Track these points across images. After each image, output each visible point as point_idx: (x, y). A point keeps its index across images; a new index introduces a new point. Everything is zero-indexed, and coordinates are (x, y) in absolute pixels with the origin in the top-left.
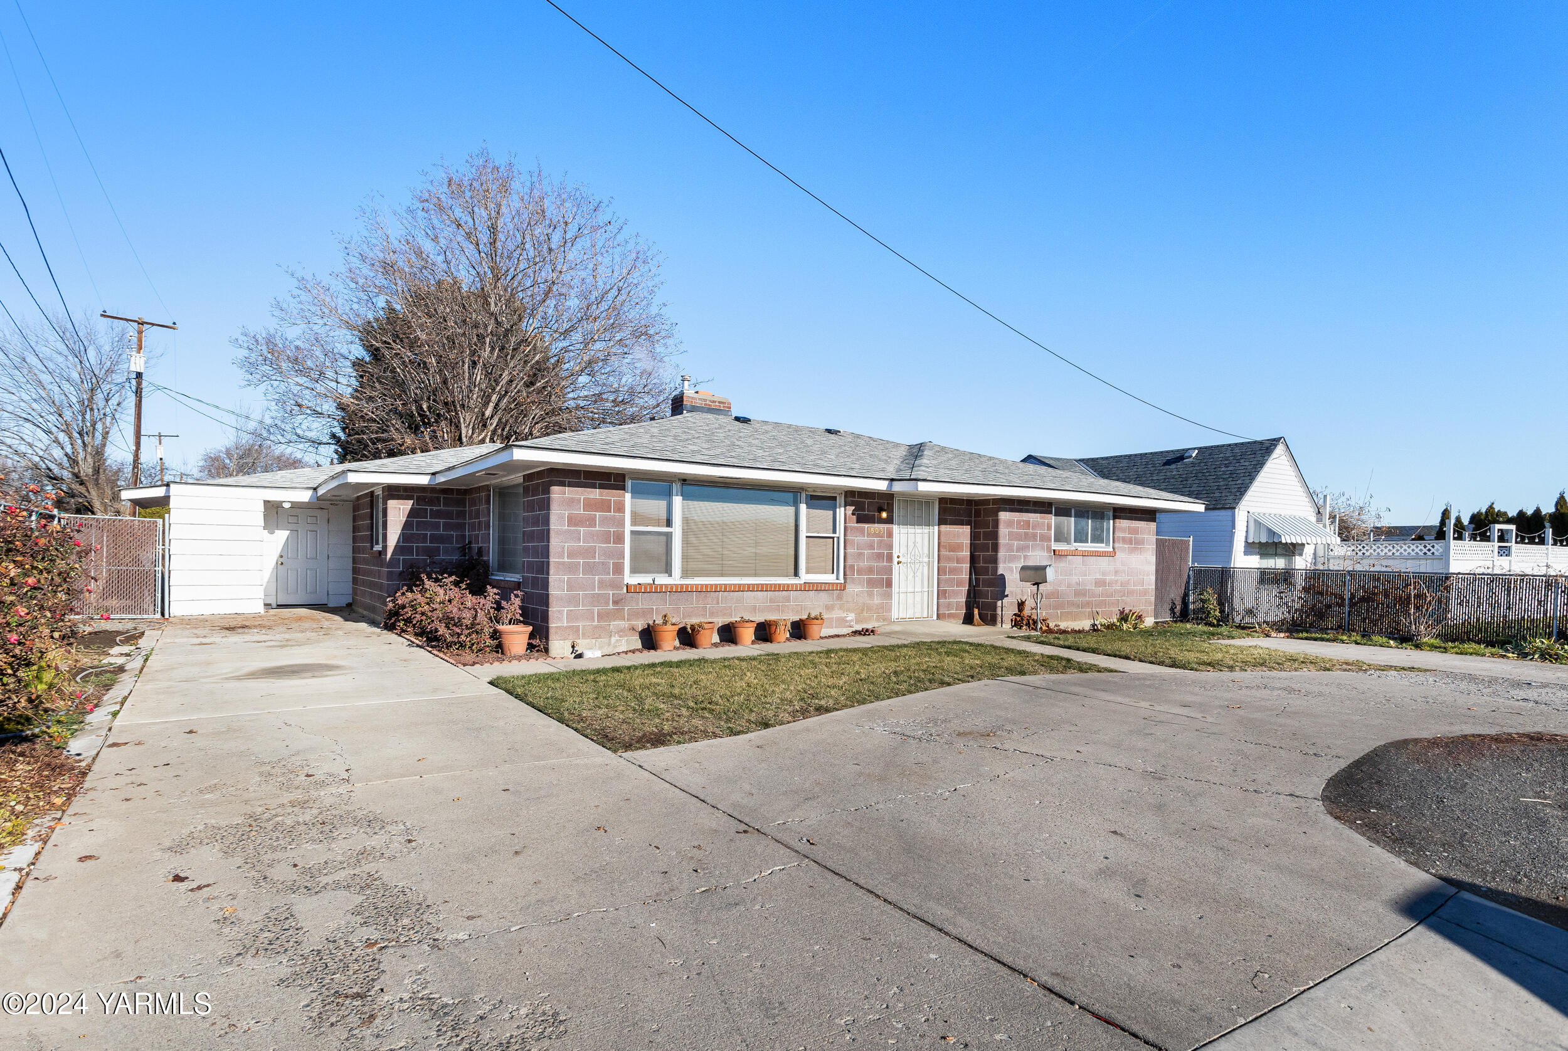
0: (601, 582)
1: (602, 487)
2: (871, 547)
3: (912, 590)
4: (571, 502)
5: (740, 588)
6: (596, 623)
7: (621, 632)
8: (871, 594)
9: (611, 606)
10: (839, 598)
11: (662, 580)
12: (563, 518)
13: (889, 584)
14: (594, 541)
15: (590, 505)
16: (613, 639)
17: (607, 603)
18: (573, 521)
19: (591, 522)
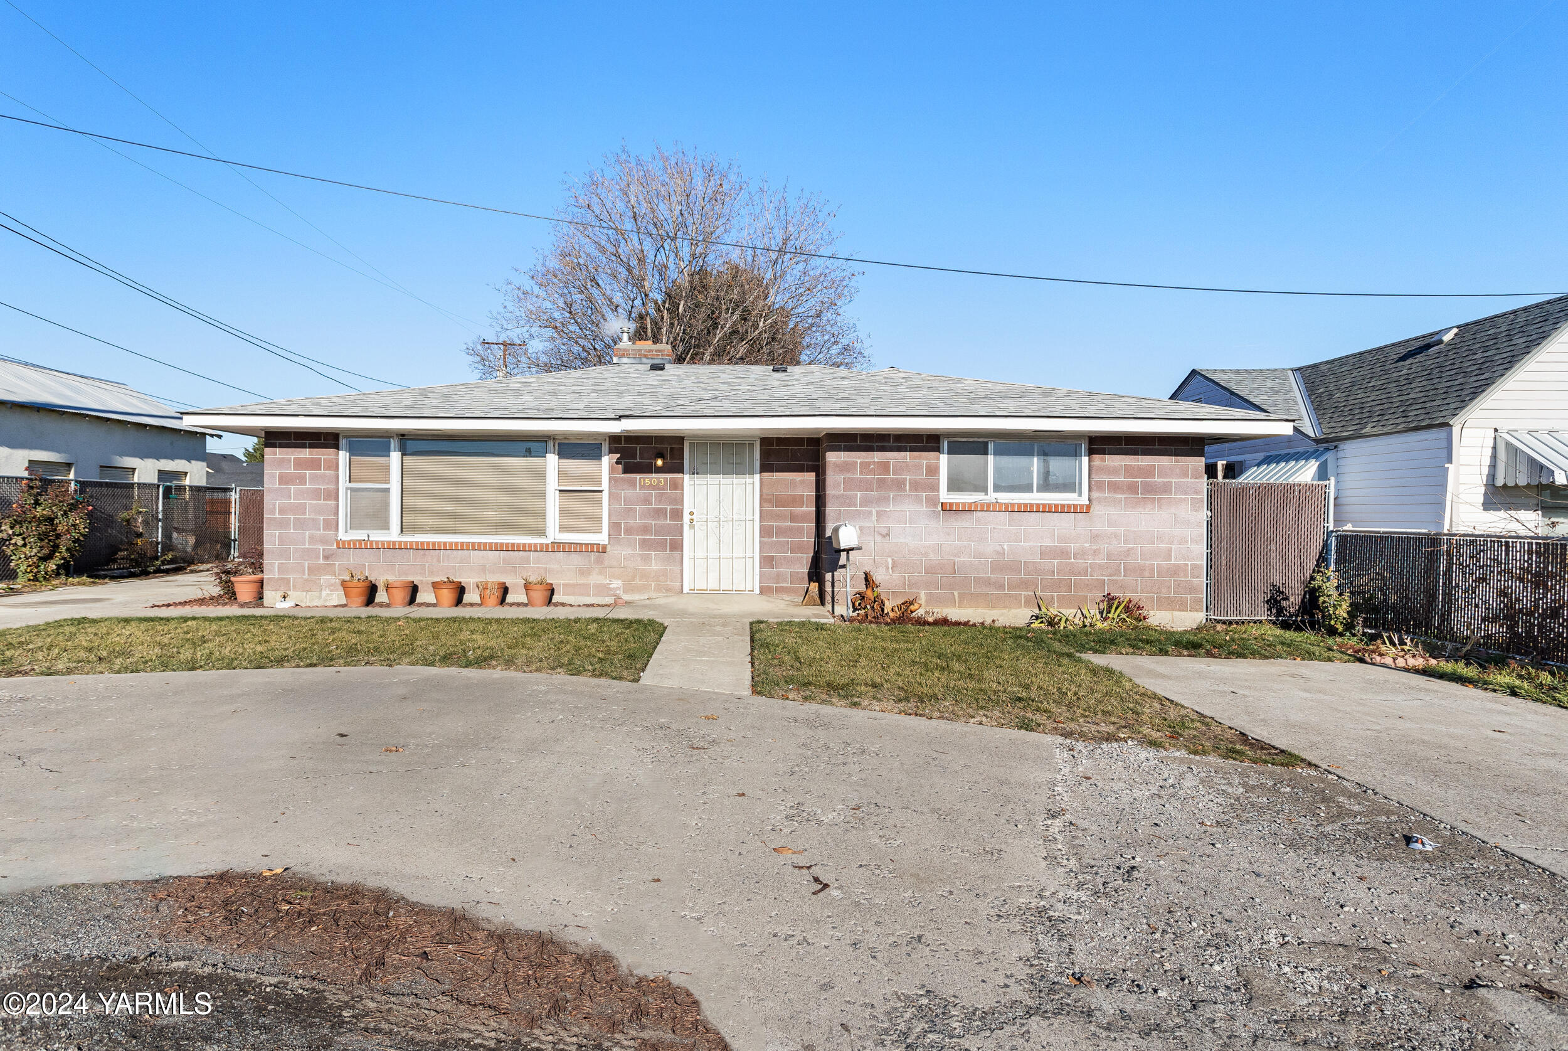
0: (311, 538)
1: (311, 446)
2: (647, 501)
3: (729, 555)
4: (282, 462)
5: (462, 547)
6: (306, 576)
7: (331, 586)
8: (646, 559)
9: (321, 561)
10: (599, 561)
11: (377, 536)
12: (274, 477)
13: (677, 546)
14: (304, 499)
15: (299, 464)
16: (324, 593)
17: (318, 558)
18: (283, 479)
19: (302, 480)
